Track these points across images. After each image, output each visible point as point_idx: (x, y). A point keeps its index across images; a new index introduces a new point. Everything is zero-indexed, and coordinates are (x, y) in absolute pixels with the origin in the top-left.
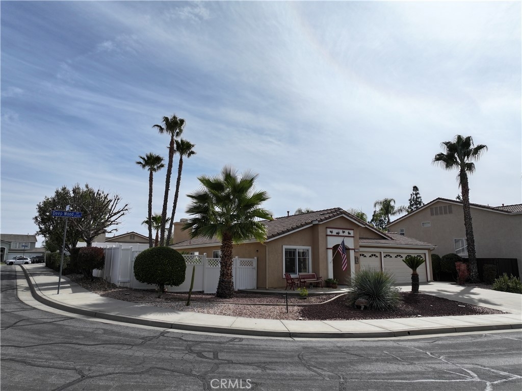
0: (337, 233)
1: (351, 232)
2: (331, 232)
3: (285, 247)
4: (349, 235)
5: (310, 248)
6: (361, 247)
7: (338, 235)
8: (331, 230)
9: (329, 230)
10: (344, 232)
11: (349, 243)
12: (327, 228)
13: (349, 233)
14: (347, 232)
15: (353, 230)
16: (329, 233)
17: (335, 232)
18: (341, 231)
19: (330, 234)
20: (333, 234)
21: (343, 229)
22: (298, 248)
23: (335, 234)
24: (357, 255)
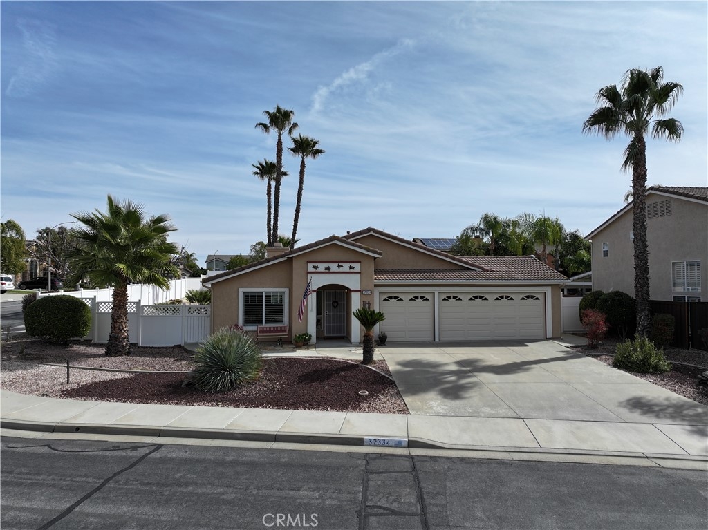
0: (326, 269)
1: (357, 267)
2: (316, 267)
3: (241, 291)
4: (352, 270)
5: (286, 291)
6: (376, 286)
7: (328, 271)
8: (315, 264)
9: (310, 266)
10: (340, 266)
11: (352, 282)
12: (308, 262)
13: (351, 268)
14: (346, 267)
15: (360, 262)
16: (310, 268)
17: (322, 267)
18: (334, 267)
19: (314, 270)
20: (318, 270)
21: (340, 263)
22: (265, 290)
23: (323, 270)
24: (367, 299)
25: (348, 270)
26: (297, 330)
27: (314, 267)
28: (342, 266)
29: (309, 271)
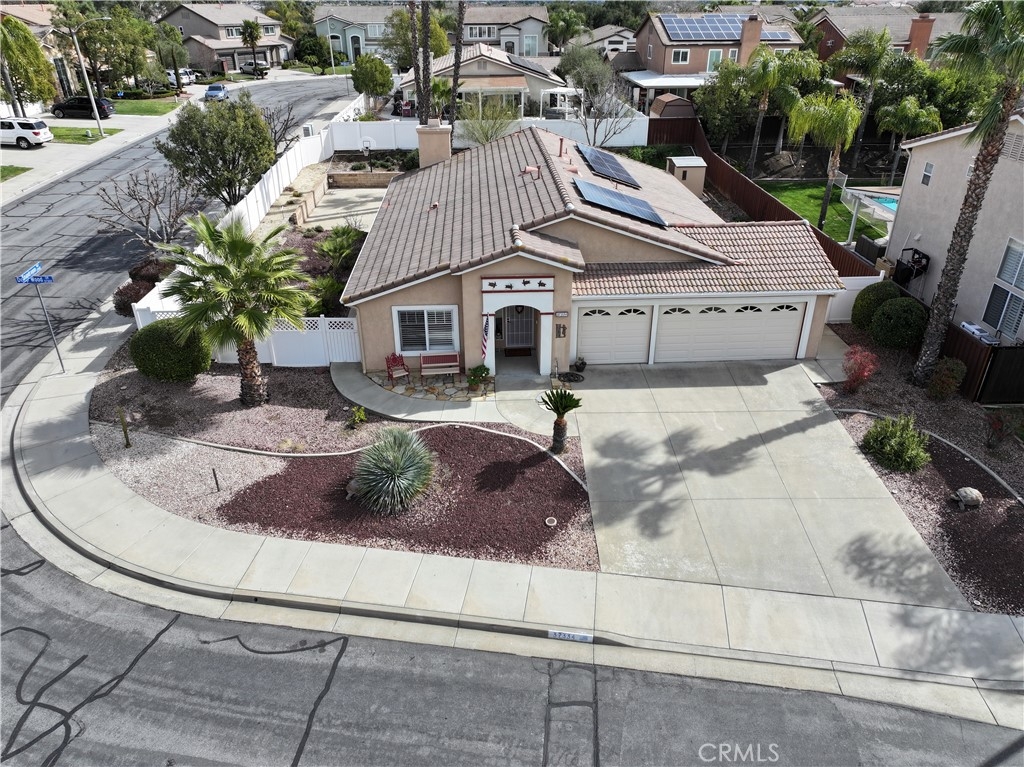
0: (507, 287)
1: (549, 283)
2: (493, 285)
3: (395, 309)
4: (542, 288)
5: (454, 309)
7: (510, 289)
8: (492, 281)
9: (486, 283)
10: (525, 283)
11: (542, 302)
12: (482, 278)
13: (541, 284)
14: (534, 284)
15: (553, 277)
16: (486, 286)
17: (501, 284)
18: (518, 284)
19: (491, 288)
20: (496, 288)
21: (526, 278)
22: (426, 309)
23: (504, 288)
24: (562, 322)
25: (537, 287)
26: (471, 361)
27: (491, 284)
28: (528, 282)
29: (484, 289)
